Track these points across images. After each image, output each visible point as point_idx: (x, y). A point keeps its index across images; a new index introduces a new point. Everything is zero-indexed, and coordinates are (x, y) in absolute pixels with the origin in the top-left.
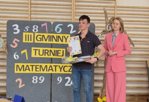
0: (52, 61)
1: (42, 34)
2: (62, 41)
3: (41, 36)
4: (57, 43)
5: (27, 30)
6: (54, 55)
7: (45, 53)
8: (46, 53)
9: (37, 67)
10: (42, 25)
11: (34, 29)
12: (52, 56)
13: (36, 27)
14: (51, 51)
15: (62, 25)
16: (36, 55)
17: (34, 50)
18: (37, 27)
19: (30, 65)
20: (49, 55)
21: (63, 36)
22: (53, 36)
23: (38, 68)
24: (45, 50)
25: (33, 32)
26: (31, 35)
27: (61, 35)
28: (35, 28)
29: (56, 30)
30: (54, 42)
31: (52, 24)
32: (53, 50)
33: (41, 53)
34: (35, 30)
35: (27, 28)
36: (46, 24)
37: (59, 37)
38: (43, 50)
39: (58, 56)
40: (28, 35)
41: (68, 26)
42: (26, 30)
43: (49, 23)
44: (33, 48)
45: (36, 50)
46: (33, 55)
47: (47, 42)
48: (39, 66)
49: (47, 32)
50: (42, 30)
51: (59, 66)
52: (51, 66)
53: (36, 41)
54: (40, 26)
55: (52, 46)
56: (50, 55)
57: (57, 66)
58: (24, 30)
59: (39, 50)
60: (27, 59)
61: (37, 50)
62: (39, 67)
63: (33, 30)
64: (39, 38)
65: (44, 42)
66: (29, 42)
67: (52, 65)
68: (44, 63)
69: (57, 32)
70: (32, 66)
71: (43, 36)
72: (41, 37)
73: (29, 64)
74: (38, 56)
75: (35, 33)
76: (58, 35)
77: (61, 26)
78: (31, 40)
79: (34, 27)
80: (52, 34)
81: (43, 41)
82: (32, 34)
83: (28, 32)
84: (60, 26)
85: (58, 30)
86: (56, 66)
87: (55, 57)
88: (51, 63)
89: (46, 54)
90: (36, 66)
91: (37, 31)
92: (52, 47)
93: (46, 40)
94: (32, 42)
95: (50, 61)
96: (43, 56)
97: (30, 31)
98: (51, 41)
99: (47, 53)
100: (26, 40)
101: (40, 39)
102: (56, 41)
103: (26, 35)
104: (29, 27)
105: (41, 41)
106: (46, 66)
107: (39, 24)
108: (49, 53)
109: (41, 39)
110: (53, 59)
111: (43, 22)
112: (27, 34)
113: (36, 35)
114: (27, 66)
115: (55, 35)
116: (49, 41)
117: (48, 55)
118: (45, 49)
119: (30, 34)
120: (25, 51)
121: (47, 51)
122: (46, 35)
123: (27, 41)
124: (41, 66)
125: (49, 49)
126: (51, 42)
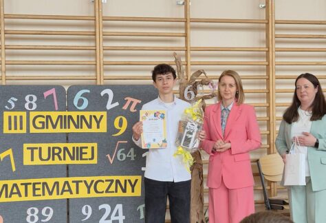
0: (68, 171)
1: (45, 114)
2: (90, 126)
3: (43, 117)
4: (79, 130)
5: (13, 106)
6: (72, 158)
7: (54, 154)
8: (56, 154)
9: (37, 186)
10: (46, 94)
11: (29, 102)
12: (68, 161)
13: (31, 99)
14: (66, 149)
15: (88, 91)
16: (32, 160)
17: (28, 148)
18: (35, 98)
19: (22, 184)
20: (62, 158)
21: (91, 116)
22: (70, 117)
23: (39, 189)
24: (54, 148)
25: (25, 110)
26: (21, 117)
27: (87, 115)
28: (31, 100)
29: (76, 103)
30: (73, 129)
31: (66, 90)
32: (70, 146)
33: (45, 156)
34: (31, 106)
35: (12, 101)
36: (53, 91)
37: (83, 117)
38: (49, 148)
39: (81, 159)
40: (15, 117)
41: (102, 94)
42: (10, 106)
43: (59, 89)
44: (26, 146)
45: (32, 149)
46: (27, 161)
47: (58, 130)
48: (40, 183)
49: (57, 109)
50: (45, 104)
51: (85, 182)
52: (67, 183)
53: (33, 130)
54: (40, 97)
55: (67, 138)
56: (64, 159)
57: (81, 181)
58: (6, 107)
59: (40, 149)
60: (14, 169)
61: (36, 148)
62: (40, 186)
63: (27, 106)
64: (40, 122)
65: (50, 130)
66: (18, 131)
67: (70, 180)
68: (51, 176)
69: (79, 108)
70: (26, 185)
71: (48, 117)
72: (44, 120)
73: (18, 182)
74: (37, 162)
75: (31, 113)
76: (80, 114)
77: (87, 93)
78: (21, 128)
79: (27, 98)
80: (67, 113)
81: (47, 128)
82: (24, 114)
83: (13, 110)
84: (84, 95)
85: (81, 102)
86: (77, 182)
87: (75, 162)
88: (68, 176)
89: (56, 157)
90: (34, 184)
91: (35, 107)
92: (67, 141)
93: (54, 127)
94: (24, 131)
95: (66, 172)
96: (50, 162)
97: (20, 107)
98: (65, 128)
99: (58, 154)
100: (10, 129)
101: (40, 126)
102: (77, 127)
103: (10, 117)
104: (16, 100)
105: (43, 128)
106: (57, 183)
107: (38, 90)
108: (62, 155)
109: (44, 125)
110: (70, 168)
111: (48, 88)
112: (13, 114)
113: (33, 115)
114: (15, 185)
115: (74, 115)
116: (61, 128)
117: (60, 159)
118: (52, 145)
119: (18, 114)
120: (9, 152)
121: (57, 151)
122: (54, 115)
123: (13, 131)
124: (45, 184)
125: (62, 145)
126: (67, 131)
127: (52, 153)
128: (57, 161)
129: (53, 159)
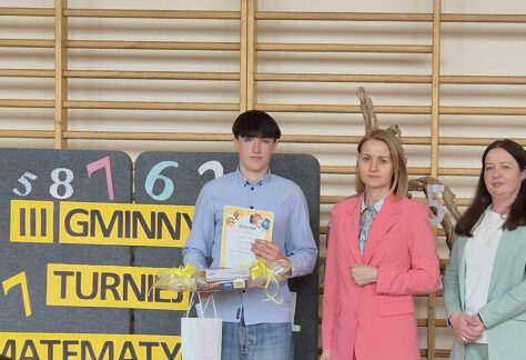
0: (132, 321)
1: (89, 206)
2: (176, 235)
3: (86, 213)
4: (155, 242)
5: (29, 189)
6: (141, 297)
7: (104, 287)
8: (109, 287)
9: (71, 348)
10: (92, 168)
11: (58, 182)
12: (133, 302)
13: (63, 176)
14: (128, 277)
15: (176, 164)
16: (63, 295)
17: (56, 273)
18: (70, 175)
19: (42, 342)
20: (121, 294)
21: (178, 215)
22: (137, 215)
23: (75, 354)
24: (105, 276)
25: (50, 198)
26: (44, 212)
27: (171, 212)
28: (62, 179)
29: (149, 188)
30: (142, 240)
31: (134, 160)
32: (137, 273)
33: (87, 289)
34: (62, 190)
35: (27, 180)
36: (105, 163)
37: (162, 216)
38: (96, 275)
39: (158, 300)
40: (33, 212)
41: (202, 170)
42: (22, 189)
43: (119, 158)
44: (52, 268)
45: (64, 275)
46: (53, 298)
47: (114, 239)
48: (76, 343)
49: (112, 198)
50: (88, 188)
51: (164, 345)
52: (128, 345)
53: (65, 238)
54: (80, 173)
55: (133, 256)
56: (125, 298)
57: (157, 344)
58: (16, 191)
59: (79, 274)
60: (28, 312)
61: (72, 274)
62: (77, 348)
63: (53, 191)
64: (79, 223)
65: (99, 239)
66: (38, 239)
67: (135, 339)
68: (99, 331)
69: (155, 197)
70: (50, 343)
71: (95, 213)
72: (87, 218)
73: (36, 337)
74: (72, 300)
75: (61, 203)
76: (158, 209)
77: (172, 168)
78: (44, 234)
79: (55, 174)
80: (132, 207)
81: (93, 234)
82: (49, 206)
83: (29, 198)
84: (167, 172)
85: (159, 186)
86: (149, 345)
87: (146, 305)
88: (132, 332)
89: (109, 292)
90: (66, 343)
91: (69, 192)
92: (132, 263)
93: (107, 233)
94: (49, 239)
95: (128, 323)
96: (97, 302)
97: (40, 192)
98: (128, 236)
99: (113, 288)
100: (23, 233)
101: (80, 229)
102: (151, 235)
103: (23, 212)
104: (34, 177)
105: (85, 234)
106: (109, 345)
107: (76, 160)
108: (120, 289)
109: (87, 229)
110: (137, 316)
111: (96, 155)
112: (28, 205)
113: (65, 208)
114: (29, 343)
115: (146, 210)
116: (120, 235)
117: (117, 297)
118: (101, 269)
119: (38, 205)
120: (20, 279)
121: (110, 281)
122: (107, 210)
123: (28, 238)
124: (86, 344)
125: (121, 271)
126: (131, 242)
127: (100, 285)
128: (110, 302)
129: (103, 297)
